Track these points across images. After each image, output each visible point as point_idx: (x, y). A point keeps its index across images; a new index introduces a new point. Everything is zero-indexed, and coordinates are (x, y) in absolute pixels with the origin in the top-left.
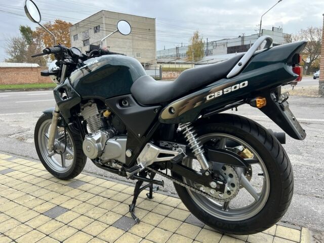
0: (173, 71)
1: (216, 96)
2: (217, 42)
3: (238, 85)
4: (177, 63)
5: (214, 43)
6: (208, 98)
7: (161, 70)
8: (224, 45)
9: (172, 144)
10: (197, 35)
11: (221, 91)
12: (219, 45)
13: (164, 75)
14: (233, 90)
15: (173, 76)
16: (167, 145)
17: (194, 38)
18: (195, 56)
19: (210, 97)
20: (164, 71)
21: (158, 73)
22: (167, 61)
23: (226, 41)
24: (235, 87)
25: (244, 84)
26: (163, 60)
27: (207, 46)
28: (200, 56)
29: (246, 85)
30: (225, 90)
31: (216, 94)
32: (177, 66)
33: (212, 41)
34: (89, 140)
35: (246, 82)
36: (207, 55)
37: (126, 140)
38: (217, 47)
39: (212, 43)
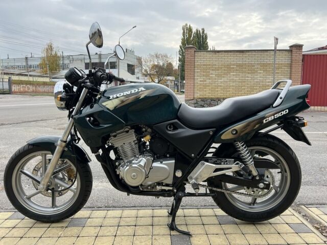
0: (26, 84)
1: (270, 120)
2: (74, 57)
3: (282, 112)
4: (30, 76)
5: (71, 57)
6: (264, 122)
7: (10, 82)
8: (81, 60)
9: (221, 160)
10: (51, 47)
11: (273, 117)
12: (76, 60)
13: (15, 88)
14: (280, 115)
15: (27, 90)
16: (216, 161)
17: (47, 50)
18: (51, 70)
19: (266, 121)
20: (14, 84)
21: (6, 86)
22: (17, 71)
23: (83, 57)
24: (281, 114)
25: (286, 112)
26: (12, 71)
27: (63, 60)
28: (56, 70)
29: (287, 112)
30: (275, 115)
31: (270, 118)
32: (31, 79)
33: (68, 55)
34: (136, 167)
35: (287, 110)
36: (63, 69)
37: (174, 161)
38: (74, 61)
39: (69, 57)
